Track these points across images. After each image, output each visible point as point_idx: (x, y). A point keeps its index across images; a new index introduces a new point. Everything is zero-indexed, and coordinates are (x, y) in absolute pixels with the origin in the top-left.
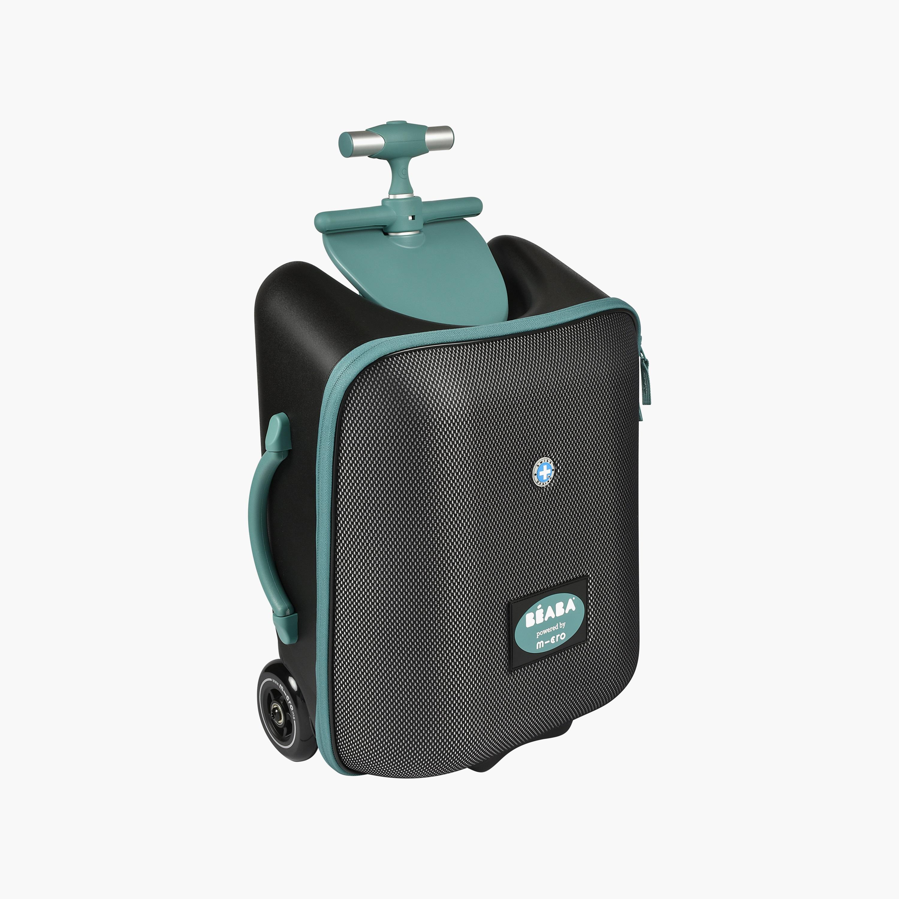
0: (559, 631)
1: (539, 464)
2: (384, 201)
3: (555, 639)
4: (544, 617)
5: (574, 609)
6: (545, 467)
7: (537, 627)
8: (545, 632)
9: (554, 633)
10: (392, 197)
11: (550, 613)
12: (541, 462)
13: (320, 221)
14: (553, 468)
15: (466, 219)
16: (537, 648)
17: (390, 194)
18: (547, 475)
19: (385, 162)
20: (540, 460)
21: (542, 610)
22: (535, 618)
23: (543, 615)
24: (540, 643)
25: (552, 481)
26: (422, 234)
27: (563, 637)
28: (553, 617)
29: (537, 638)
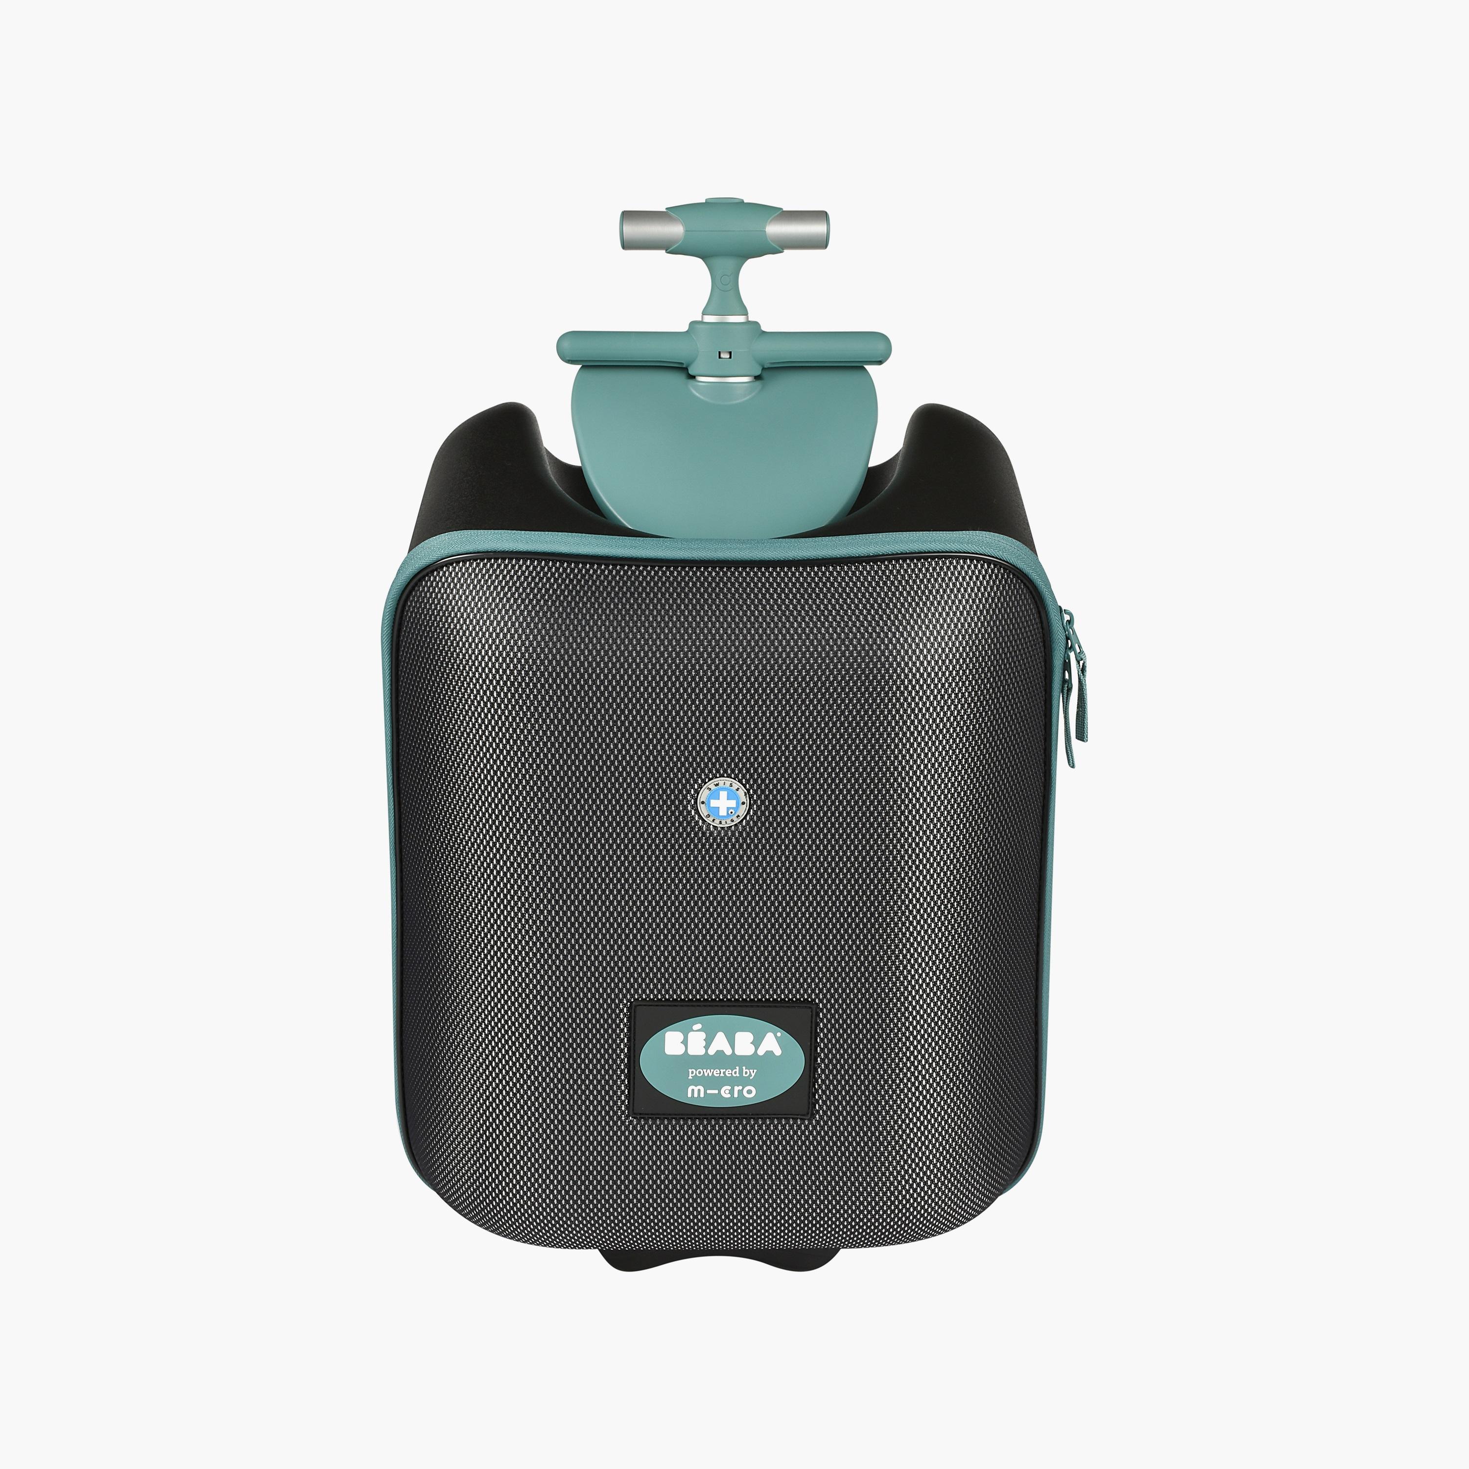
0: (743, 1081)
1: (713, 787)
2: (693, 324)
3: (731, 1092)
4: (707, 1047)
6: (723, 794)
7: (687, 1061)
9: (732, 1082)
10: (709, 319)
11: (720, 1043)
12: (717, 785)
13: (566, 344)
14: (743, 798)
15: (868, 367)
16: (690, 1095)
17: (704, 314)
18: (728, 809)
19: (698, 262)
20: (715, 781)
21: (703, 1035)
22: (685, 1042)
23: (704, 1043)
24: (696, 1089)
25: (741, 822)
26: (758, 383)
27: (750, 1095)
28: (728, 1052)
29: (690, 1077)
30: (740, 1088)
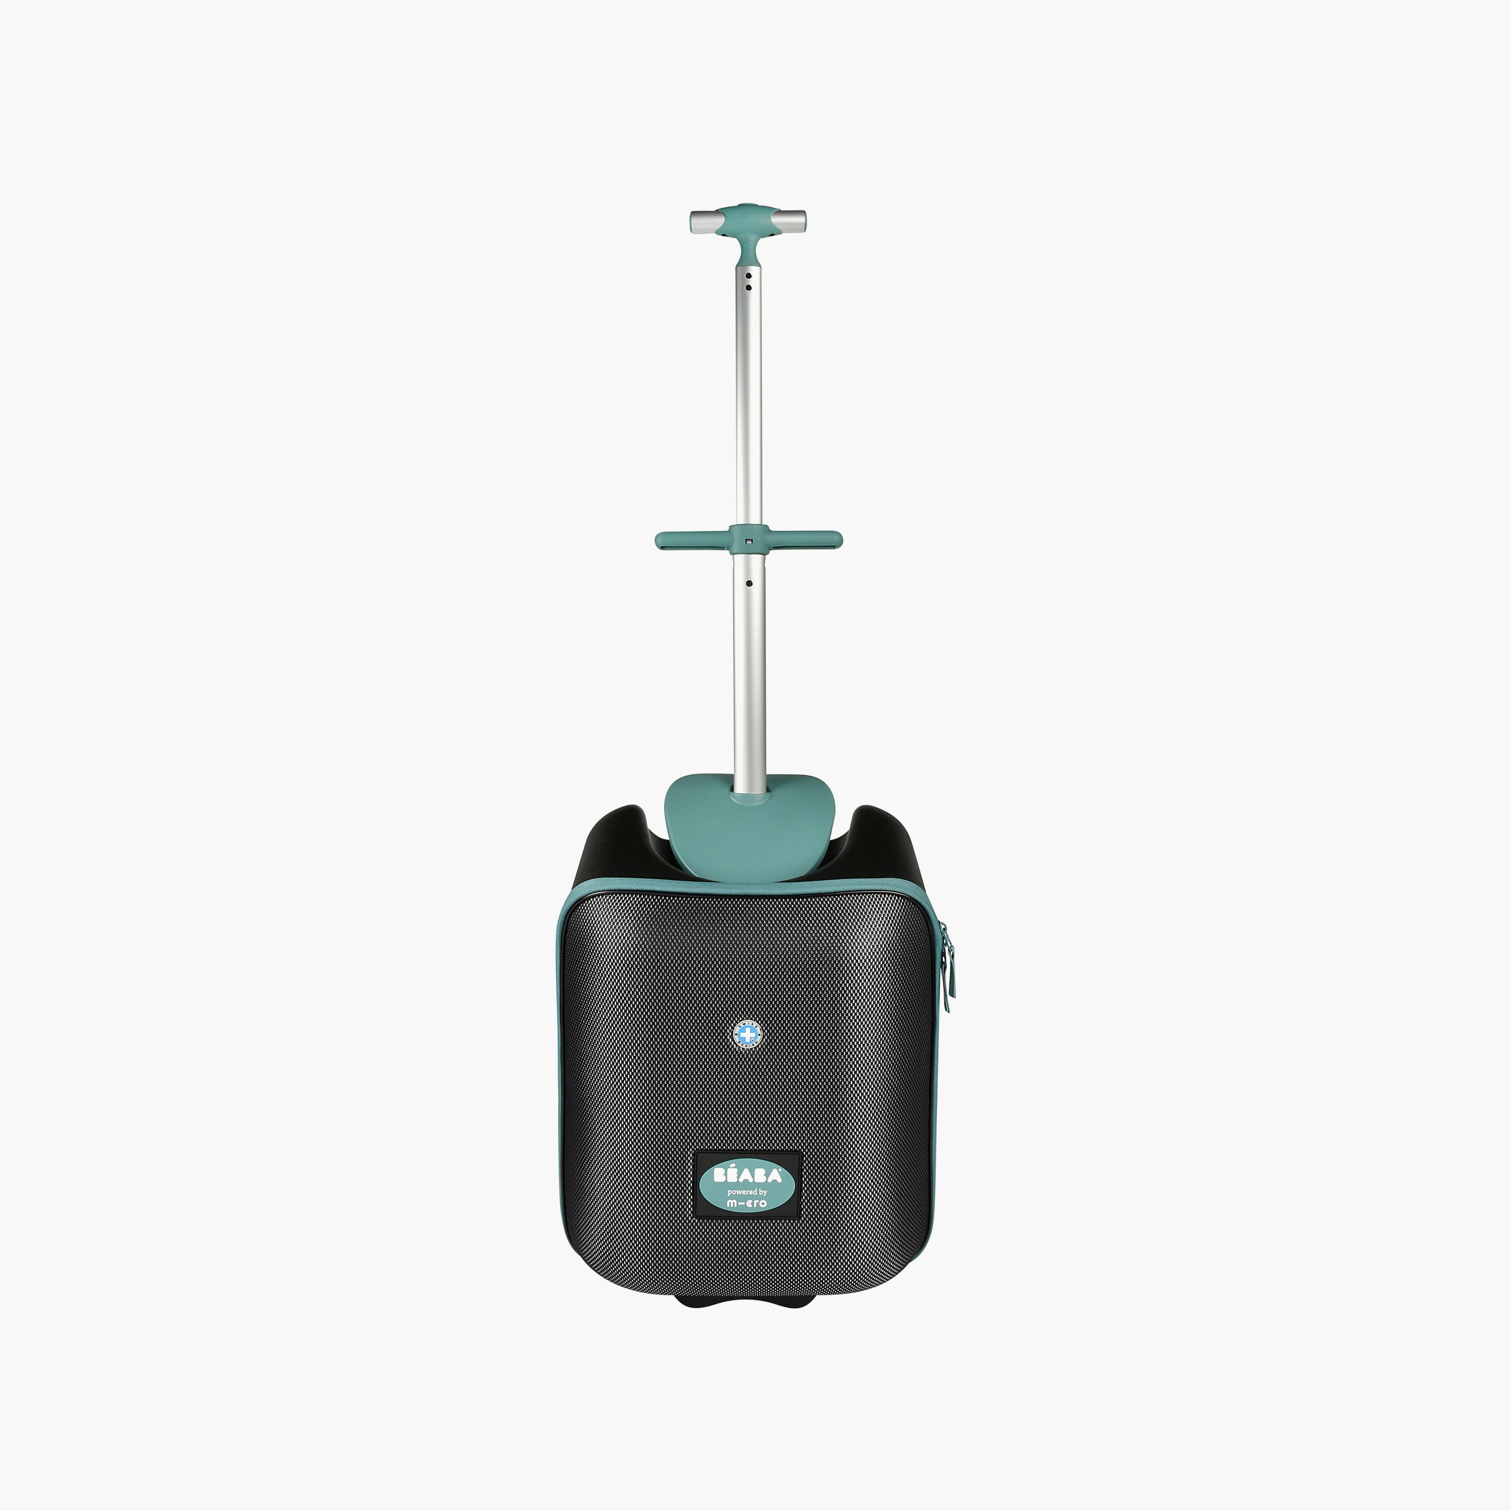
0: (760, 1198)
1: (742, 1025)
3: (753, 1204)
4: (738, 1177)
5: (780, 1180)
6: (748, 1030)
7: (727, 1185)
8: (739, 1192)
9: (753, 1198)
11: (746, 1175)
12: (744, 1024)
14: (759, 1032)
18: (751, 1038)
20: (743, 1022)
21: (736, 1170)
22: (726, 1174)
23: (737, 1175)
24: (732, 1202)
25: (758, 1046)
27: (763, 1205)
28: (751, 1180)
29: (729, 1195)
30: (758, 1201)
